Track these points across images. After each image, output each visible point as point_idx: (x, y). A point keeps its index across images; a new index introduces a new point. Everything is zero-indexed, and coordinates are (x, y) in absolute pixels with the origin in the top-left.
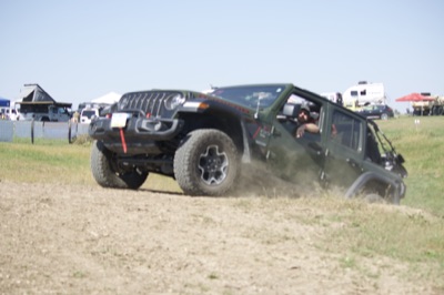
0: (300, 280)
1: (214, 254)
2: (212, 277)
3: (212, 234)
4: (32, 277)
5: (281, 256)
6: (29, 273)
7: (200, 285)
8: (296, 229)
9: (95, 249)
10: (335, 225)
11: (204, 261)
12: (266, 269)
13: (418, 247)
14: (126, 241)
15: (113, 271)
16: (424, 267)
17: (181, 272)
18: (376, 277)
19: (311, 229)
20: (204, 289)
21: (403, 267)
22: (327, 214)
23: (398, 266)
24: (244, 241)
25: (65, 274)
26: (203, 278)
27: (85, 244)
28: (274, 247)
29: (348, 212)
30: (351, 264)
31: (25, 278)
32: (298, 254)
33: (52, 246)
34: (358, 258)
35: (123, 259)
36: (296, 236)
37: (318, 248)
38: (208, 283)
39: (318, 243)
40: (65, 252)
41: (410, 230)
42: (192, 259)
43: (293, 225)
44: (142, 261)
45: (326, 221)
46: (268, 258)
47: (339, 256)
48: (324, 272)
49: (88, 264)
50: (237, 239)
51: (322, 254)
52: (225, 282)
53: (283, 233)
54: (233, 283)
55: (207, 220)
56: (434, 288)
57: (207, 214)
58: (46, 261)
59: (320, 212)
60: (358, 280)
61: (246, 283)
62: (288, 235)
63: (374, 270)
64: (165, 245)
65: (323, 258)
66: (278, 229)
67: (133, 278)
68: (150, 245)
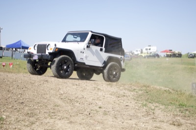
0: (128, 110)
1: (101, 100)
2: (100, 108)
3: (100, 94)
4: (41, 106)
5: (122, 102)
6: (40, 105)
7: (96, 110)
8: (128, 93)
9: (62, 97)
10: (140, 92)
11: (97, 102)
12: (117, 105)
13: (168, 101)
14: (72, 95)
15: (68, 105)
16: (170, 107)
17: (90, 106)
18: (154, 110)
19: (132, 93)
20: (98, 112)
21: (163, 107)
22: (137, 89)
23: (161, 107)
24: (110, 96)
25: (52, 105)
26: (97, 108)
27: (59, 96)
28: (120, 98)
29: (144, 88)
30: (145, 105)
31: (39, 106)
32: (128, 101)
33: (48, 96)
34: (147, 103)
35: (71, 101)
36: (127, 95)
37: (134, 99)
38: (99, 109)
39: (135, 98)
40: (52, 98)
41: (165, 95)
42: (93, 102)
43: (126, 92)
44: (77, 102)
45: (137, 91)
46: (118, 102)
47: (141, 102)
48: (137, 107)
49: (60, 102)
50: (108, 96)
51: (136, 101)
52: (104, 109)
53: (123, 94)
54: (107, 110)
55: (99, 89)
56: (173, 115)
57: (99, 87)
58: (46, 101)
59: (135, 88)
60: (148, 111)
61: (111, 110)
62: (125, 95)
63: (153, 108)
64: (85, 97)
65: (136, 103)
66: (122, 93)
67: (74, 107)
68: (80, 96)
